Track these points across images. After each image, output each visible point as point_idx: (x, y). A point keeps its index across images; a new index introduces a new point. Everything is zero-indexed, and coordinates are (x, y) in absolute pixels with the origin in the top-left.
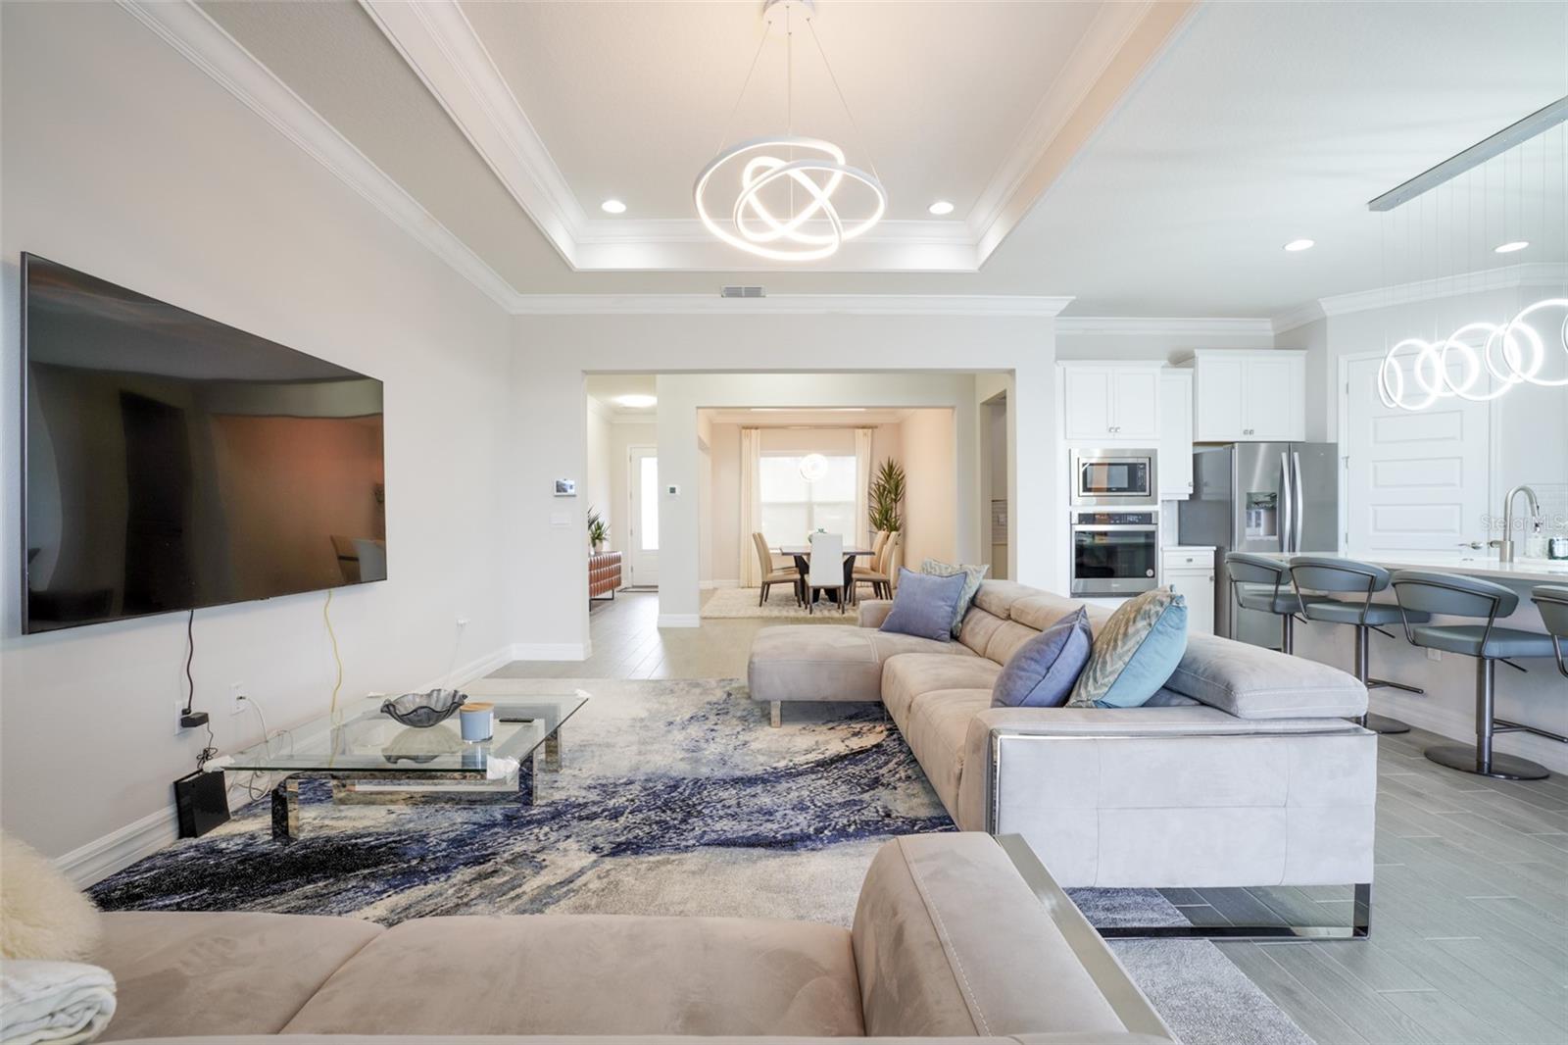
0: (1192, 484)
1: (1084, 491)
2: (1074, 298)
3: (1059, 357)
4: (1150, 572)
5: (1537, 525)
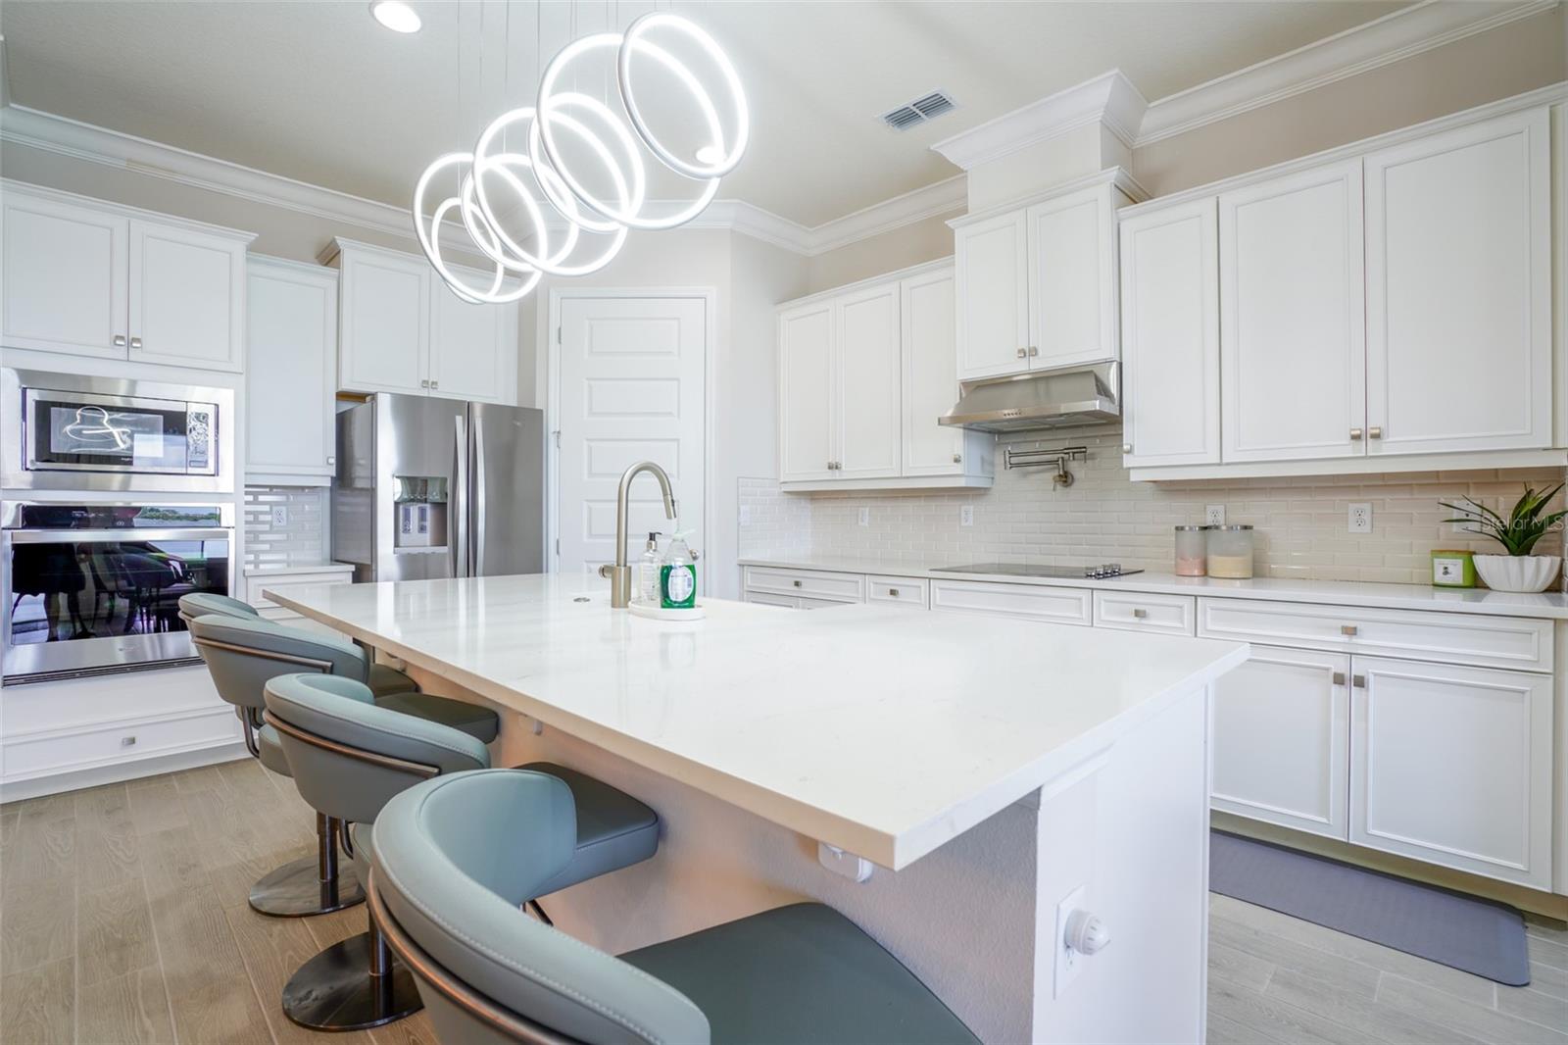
0: (333, 461)
1: (39, 459)
5: (652, 537)
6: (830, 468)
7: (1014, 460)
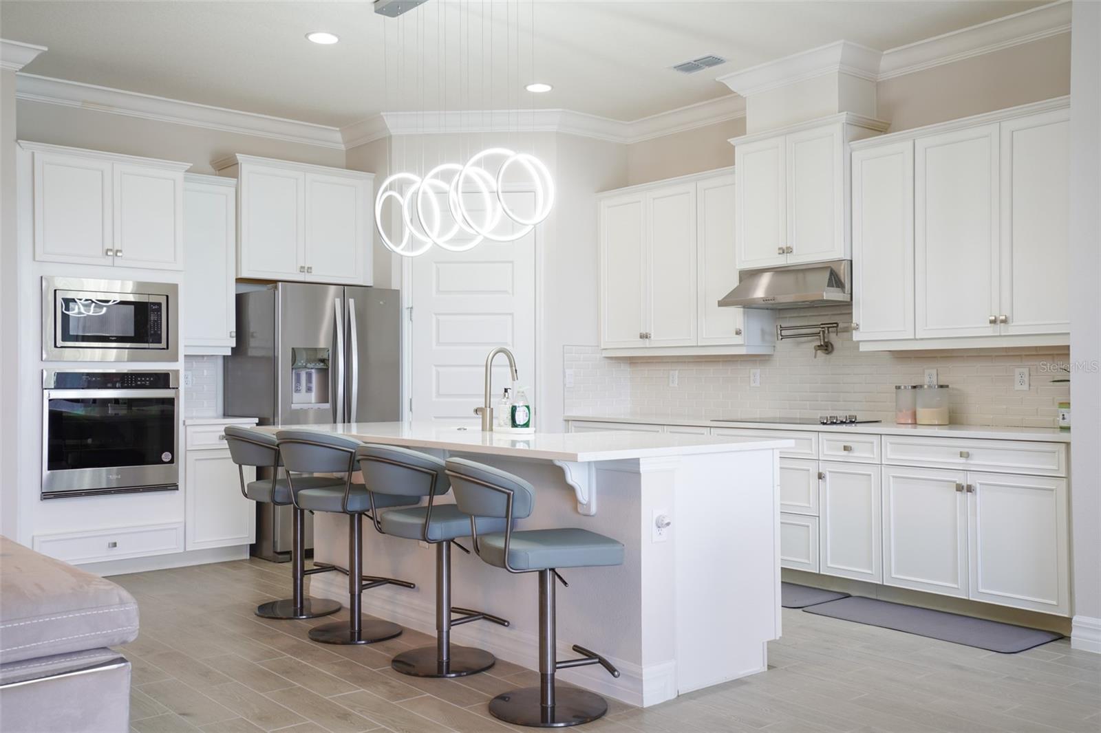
0: (234, 334)
1: (64, 339)
2: (46, 49)
3: (23, 135)
4: (166, 456)
5: (506, 390)
6: (641, 337)
7: (784, 333)
